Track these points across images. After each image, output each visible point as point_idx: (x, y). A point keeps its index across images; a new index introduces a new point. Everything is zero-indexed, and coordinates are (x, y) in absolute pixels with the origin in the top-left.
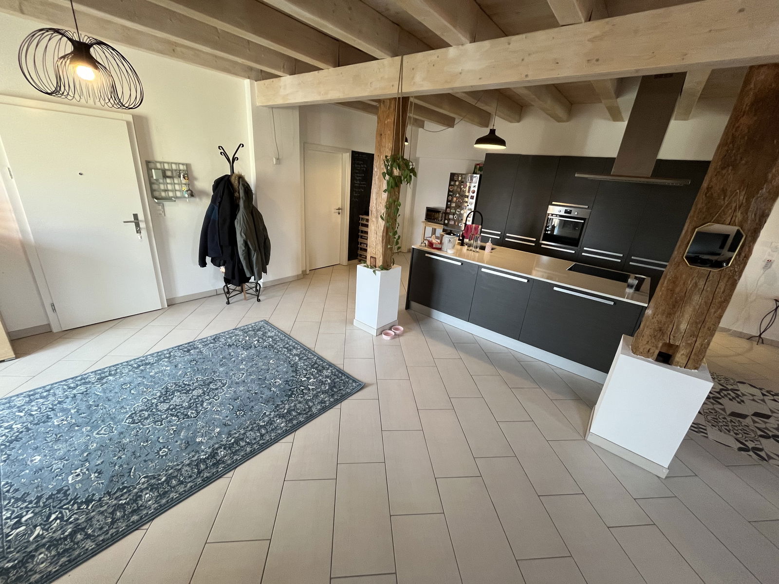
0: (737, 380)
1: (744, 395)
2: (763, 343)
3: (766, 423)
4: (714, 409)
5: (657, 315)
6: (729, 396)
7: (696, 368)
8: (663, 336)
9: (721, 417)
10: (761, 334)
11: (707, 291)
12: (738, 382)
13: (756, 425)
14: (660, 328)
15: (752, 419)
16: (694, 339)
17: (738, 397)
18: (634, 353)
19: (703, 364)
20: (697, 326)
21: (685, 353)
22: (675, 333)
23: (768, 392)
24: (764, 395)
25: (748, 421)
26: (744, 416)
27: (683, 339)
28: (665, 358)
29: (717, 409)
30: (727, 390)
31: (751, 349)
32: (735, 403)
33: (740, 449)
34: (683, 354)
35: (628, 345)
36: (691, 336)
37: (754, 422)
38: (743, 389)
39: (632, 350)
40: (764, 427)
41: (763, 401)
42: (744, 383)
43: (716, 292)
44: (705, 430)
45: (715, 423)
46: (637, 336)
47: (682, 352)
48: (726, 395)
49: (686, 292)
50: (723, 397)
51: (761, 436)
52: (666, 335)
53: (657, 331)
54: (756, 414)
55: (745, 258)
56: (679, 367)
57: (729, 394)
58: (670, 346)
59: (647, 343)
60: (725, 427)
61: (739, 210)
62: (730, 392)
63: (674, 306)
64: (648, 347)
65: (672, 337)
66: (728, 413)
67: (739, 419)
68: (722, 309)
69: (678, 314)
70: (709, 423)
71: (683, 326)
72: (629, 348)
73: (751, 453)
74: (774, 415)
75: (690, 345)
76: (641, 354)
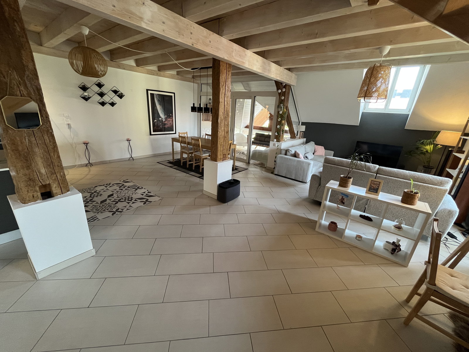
0: (94, 187)
1: (100, 191)
2: (92, 165)
3: (113, 197)
4: (93, 206)
5: (20, 171)
6: (96, 196)
7: (68, 191)
8: (35, 183)
9: (98, 207)
10: (89, 162)
11: (40, 144)
12: (95, 187)
13: (112, 200)
14: (29, 178)
15: (109, 199)
16: (55, 175)
17: (99, 194)
18: (25, 203)
19: (70, 187)
20: (50, 167)
21: (56, 186)
22: (41, 177)
23: (107, 185)
24: (106, 187)
25: (108, 201)
26: (106, 200)
27: (49, 178)
28: (47, 195)
29: (94, 205)
30: (93, 193)
31: (90, 171)
32: (99, 197)
33: (113, 214)
34: (55, 187)
35: (16, 201)
36: (52, 175)
37: (110, 200)
38: (98, 189)
39: (21, 202)
40: (114, 199)
41: (107, 189)
42: (97, 186)
43: (46, 143)
44: (96, 217)
45: (98, 211)
46: (18, 192)
47: (54, 186)
48: (94, 196)
49: (27, 148)
50: (93, 198)
51: (116, 204)
52: (36, 181)
53: (28, 181)
54: (109, 196)
55: (47, 118)
56: (59, 195)
57: (95, 195)
58: (45, 186)
59: (28, 193)
60: (102, 210)
61: (21, 86)
62: (94, 194)
63: (27, 160)
64: (31, 195)
65: (41, 181)
66: (100, 203)
67: (105, 203)
68: (56, 152)
69: (33, 165)
70: (96, 213)
71: (43, 171)
72: (19, 202)
73: (117, 213)
74: (114, 192)
75: (55, 180)
76: (30, 201)
